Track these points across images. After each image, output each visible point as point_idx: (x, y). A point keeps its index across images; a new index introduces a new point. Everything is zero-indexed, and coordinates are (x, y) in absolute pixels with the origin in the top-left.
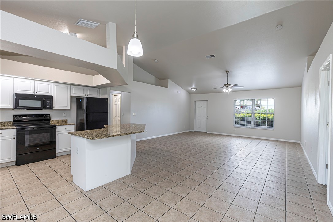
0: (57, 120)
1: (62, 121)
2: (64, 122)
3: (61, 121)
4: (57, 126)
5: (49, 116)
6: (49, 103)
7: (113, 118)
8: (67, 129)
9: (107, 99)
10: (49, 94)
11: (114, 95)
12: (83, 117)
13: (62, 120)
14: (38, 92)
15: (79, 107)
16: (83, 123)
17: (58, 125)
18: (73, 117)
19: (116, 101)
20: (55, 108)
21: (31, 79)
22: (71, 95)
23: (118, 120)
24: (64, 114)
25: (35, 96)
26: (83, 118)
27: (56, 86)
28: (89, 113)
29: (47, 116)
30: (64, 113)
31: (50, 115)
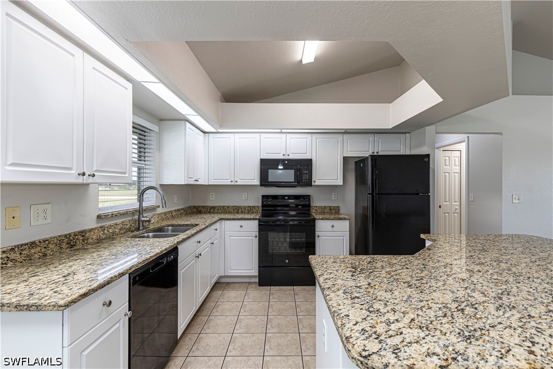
0: (321, 207)
1: (330, 209)
2: (333, 211)
3: (328, 208)
4: (316, 221)
5: (307, 197)
6: (307, 174)
7: (440, 207)
8: (335, 229)
9: (428, 156)
10: (306, 156)
11: (442, 149)
12: (367, 202)
13: (330, 207)
14: (291, 155)
15: (360, 179)
16: (367, 216)
17: (319, 219)
18: (349, 203)
19: (448, 164)
20: (316, 184)
21: (281, 133)
22: (345, 155)
23: (453, 211)
24: (333, 196)
25: (286, 162)
26: (366, 205)
27: (317, 140)
28: (379, 194)
29: (304, 199)
30: (333, 194)
31: (309, 196)
